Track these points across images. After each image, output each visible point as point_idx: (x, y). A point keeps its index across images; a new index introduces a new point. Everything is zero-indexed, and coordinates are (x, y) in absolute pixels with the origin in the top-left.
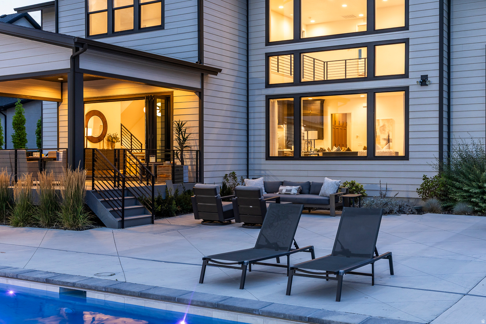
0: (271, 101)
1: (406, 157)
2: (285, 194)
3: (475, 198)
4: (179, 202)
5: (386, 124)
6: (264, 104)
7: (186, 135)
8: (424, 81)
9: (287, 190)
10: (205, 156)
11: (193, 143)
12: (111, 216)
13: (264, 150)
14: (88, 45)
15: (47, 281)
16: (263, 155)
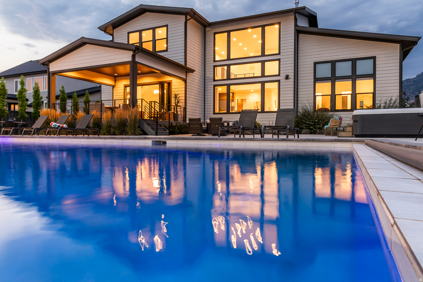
0: (216, 87)
3: (312, 127)
4: (178, 129)
6: (212, 89)
7: (179, 100)
8: (287, 77)
10: (187, 110)
11: (182, 104)
12: (151, 130)
13: (212, 110)
15: (146, 138)
16: (212, 112)
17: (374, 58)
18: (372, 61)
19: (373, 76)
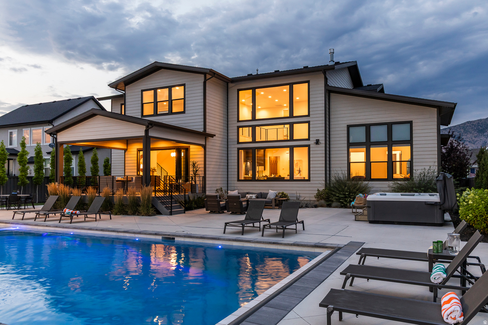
0: (240, 151)
1: (309, 180)
2: (249, 198)
3: (342, 200)
4: (196, 203)
5: (299, 163)
6: (236, 152)
7: (198, 169)
8: (317, 142)
9: (250, 197)
10: (207, 179)
11: (201, 173)
12: (165, 209)
13: (236, 176)
14: (154, 124)
15: (156, 234)
16: (236, 179)
17: (411, 123)
18: (408, 125)
19: (409, 142)
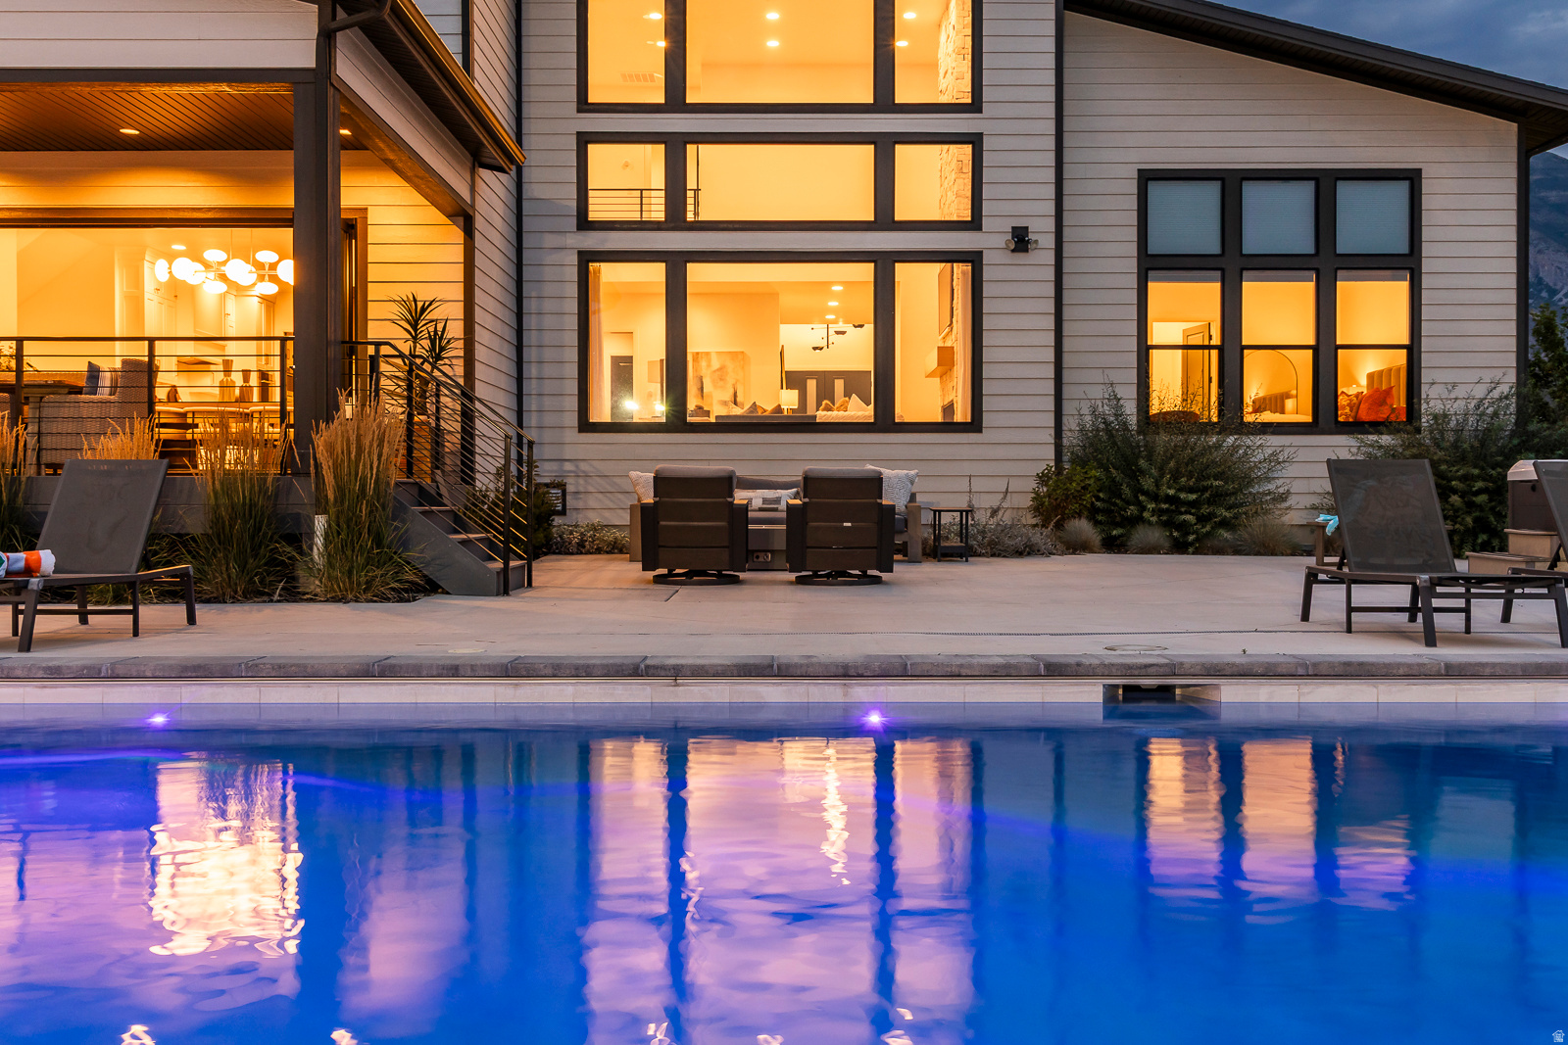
0: (591, 267)
1: (975, 425)
3: (1188, 513)
8: (1021, 240)
9: (765, 501)
13: (572, 403)
16: (572, 419)
17: (1412, 178)
18: (1402, 189)
19: (1406, 263)
